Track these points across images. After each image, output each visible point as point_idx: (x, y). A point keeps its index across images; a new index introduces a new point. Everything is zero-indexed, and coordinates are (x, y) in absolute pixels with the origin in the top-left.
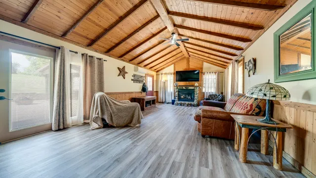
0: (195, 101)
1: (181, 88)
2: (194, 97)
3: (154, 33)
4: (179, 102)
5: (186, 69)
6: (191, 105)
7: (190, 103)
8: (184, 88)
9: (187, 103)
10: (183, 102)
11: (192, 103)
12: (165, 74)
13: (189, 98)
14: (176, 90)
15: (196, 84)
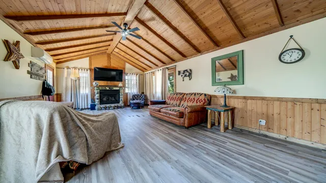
0: (121, 102)
1: (104, 88)
2: (119, 98)
3: (109, 11)
4: (103, 106)
5: (106, 66)
6: (118, 107)
7: (116, 105)
8: (108, 88)
9: (113, 105)
10: (108, 105)
11: (119, 105)
12: (75, 68)
13: (113, 99)
14: (96, 91)
15: (120, 84)
